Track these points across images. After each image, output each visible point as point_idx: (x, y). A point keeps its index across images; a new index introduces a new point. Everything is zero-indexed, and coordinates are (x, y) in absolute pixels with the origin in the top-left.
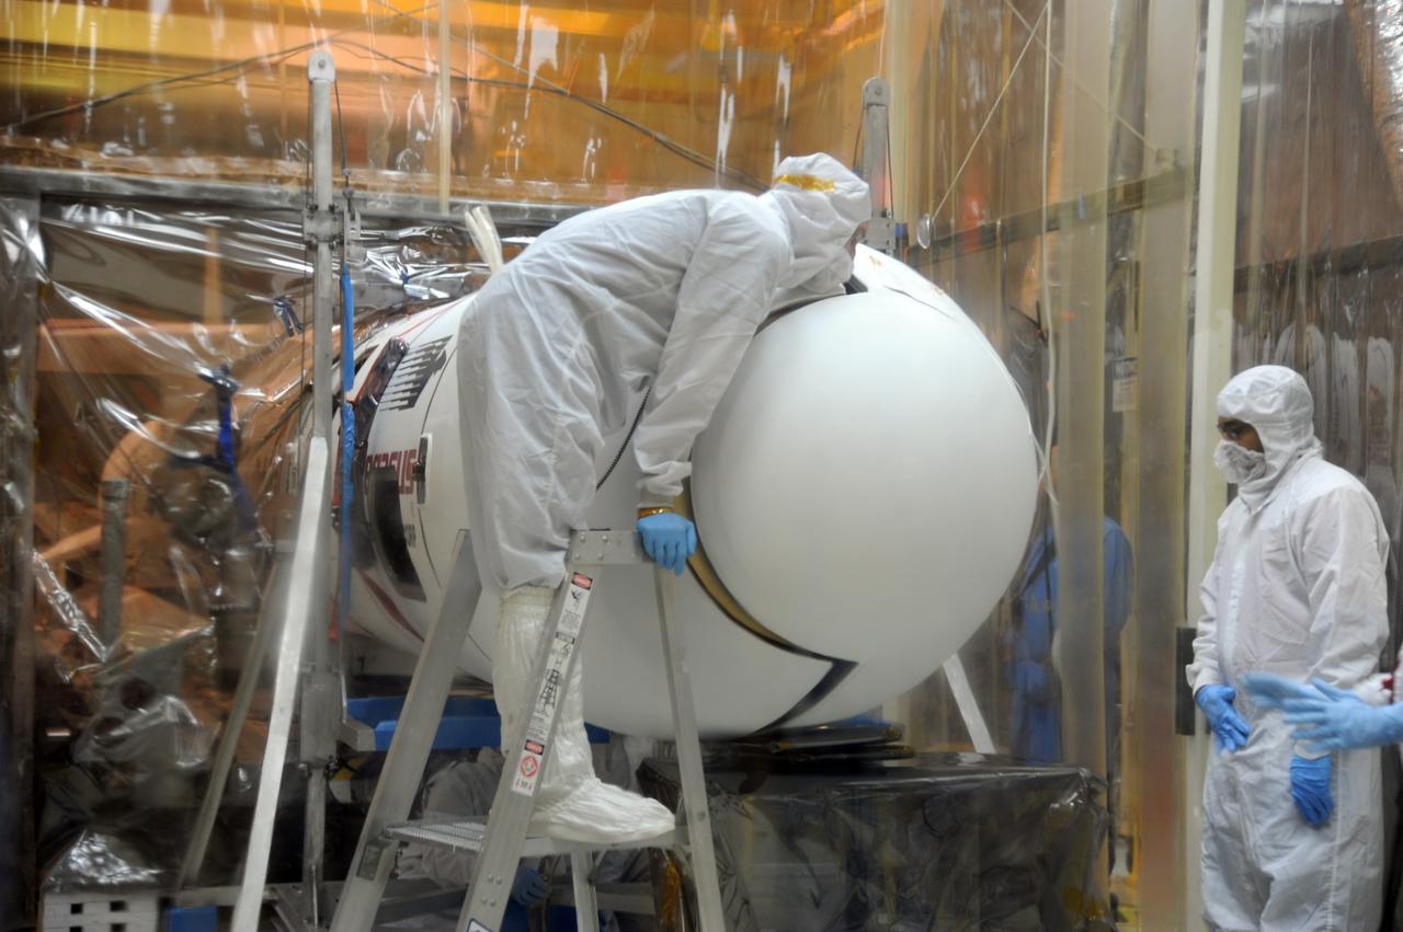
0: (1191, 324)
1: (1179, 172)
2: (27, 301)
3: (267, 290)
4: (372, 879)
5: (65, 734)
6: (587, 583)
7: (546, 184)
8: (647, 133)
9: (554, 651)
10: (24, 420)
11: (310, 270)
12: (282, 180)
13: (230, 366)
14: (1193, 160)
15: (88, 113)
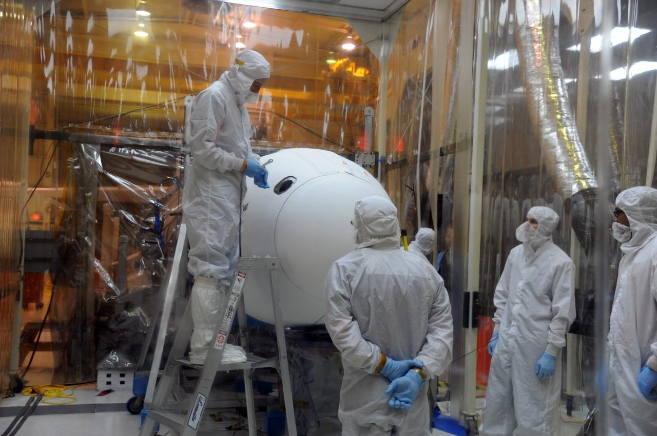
0: (470, 190)
1: (467, 140)
2: (94, 178)
3: (171, 175)
4: (170, 376)
5: (106, 318)
6: (244, 276)
7: (266, 142)
8: (301, 126)
9: (231, 299)
10: (92, 217)
11: (183, 168)
12: (177, 139)
13: (160, 200)
14: (470, 136)
15: (119, 118)
